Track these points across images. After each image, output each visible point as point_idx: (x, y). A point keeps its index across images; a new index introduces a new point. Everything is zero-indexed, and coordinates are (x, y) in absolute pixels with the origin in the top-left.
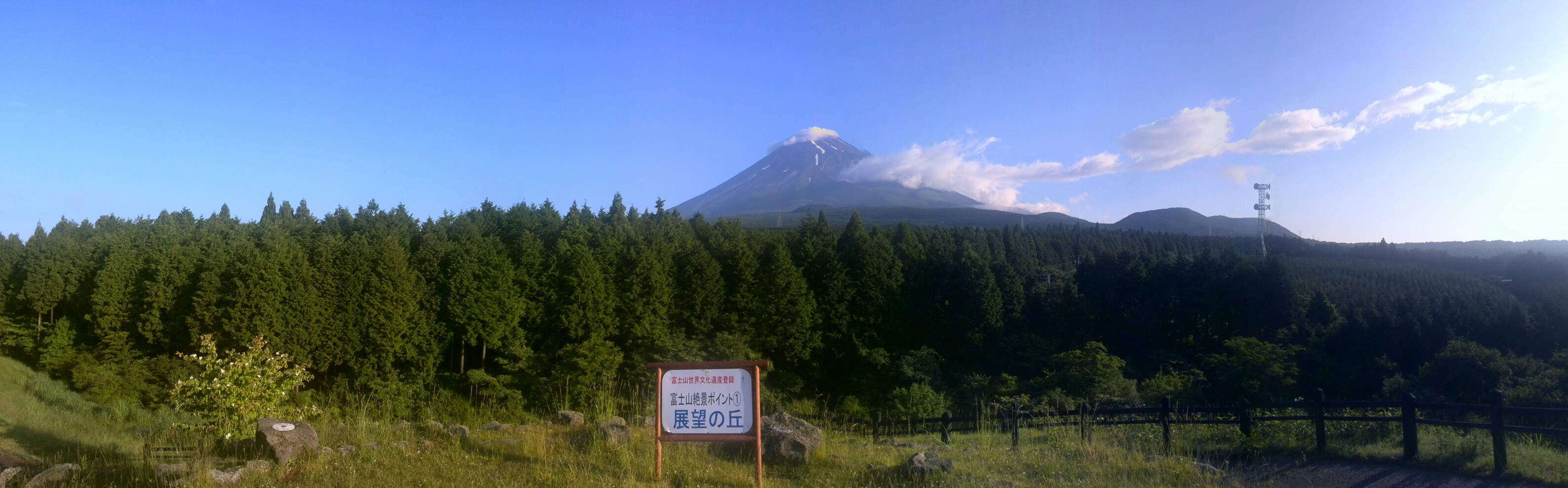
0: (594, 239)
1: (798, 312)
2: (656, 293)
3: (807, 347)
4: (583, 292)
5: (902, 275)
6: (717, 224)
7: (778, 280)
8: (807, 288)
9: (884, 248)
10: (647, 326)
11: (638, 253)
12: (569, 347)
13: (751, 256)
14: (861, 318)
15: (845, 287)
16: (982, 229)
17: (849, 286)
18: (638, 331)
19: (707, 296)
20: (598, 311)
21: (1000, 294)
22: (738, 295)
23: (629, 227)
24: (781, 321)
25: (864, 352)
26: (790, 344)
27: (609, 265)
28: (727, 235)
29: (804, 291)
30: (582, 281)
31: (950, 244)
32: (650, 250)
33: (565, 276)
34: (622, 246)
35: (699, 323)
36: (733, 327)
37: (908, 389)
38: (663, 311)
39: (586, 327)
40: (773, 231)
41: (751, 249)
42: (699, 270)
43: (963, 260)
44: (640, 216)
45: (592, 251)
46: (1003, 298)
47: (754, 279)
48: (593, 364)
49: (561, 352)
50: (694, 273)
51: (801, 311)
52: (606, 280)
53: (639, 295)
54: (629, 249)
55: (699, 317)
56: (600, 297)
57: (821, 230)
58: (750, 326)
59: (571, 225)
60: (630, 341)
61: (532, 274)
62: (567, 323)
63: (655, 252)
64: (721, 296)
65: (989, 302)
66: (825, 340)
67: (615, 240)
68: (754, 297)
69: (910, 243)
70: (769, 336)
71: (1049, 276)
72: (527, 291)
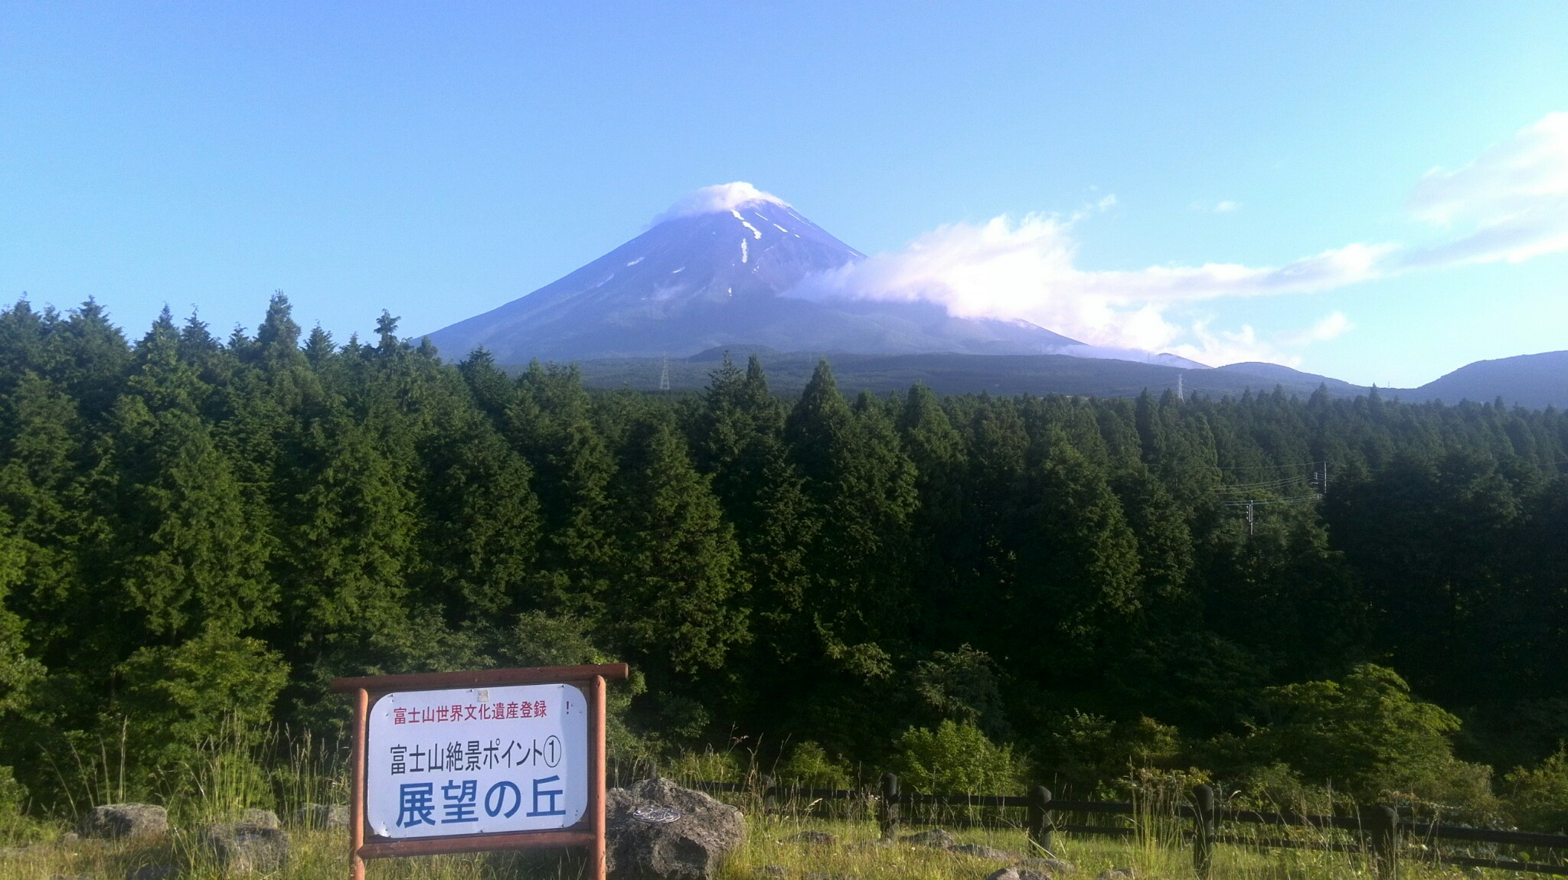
0: (216, 398)
1: (701, 567)
2: (376, 527)
3: (718, 640)
4: (186, 524)
5: (915, 492)
6: (525, 376)
7: (660, 501)
8: (721, 518)
9: (881, 438)
10: (352, 602)
11: (330, 434)
12: (145, 655)
13: (601, 448)
14: (833, 581)
15: (801, 516)
17: (808, 514)
18: (328, 613)
19: (499, 533)
20: (225, 569)
21: (1135, 542)
22: (571, 532)
23: (310, 375)
24: (663, 587)
25: (837, 652)
26: (682, 634)
27: (255, 460)
28: (548, 400)
29: (713, 524)
30: (183, 497)
31: (1014, 432)
32: (361, 428)
33: (138, 486)
34: (290, 418)
35: (476, 592)
36: (558, 601)
37: (934, 731)
38: (391, 567)
39: (194, 608)
40: (649, 395)
41: (601, 433)
42: (481, 477)
43: (1049, 465)
44: (337, 350)
45: (210, 427)
46: (1141, 550)
47: (606, 498)
48: (208, 694)
49: (123, 668)
50: (468, 483)
51: (707, 565)
52: (247, 495)
53: (331, 531)
54: (307, 426)
55: (479, 580)
56: (231, 537)
57: (752, 397)
58: (596, 597)
59: (155, 363)
60: (309, 637)
61: (44, 481)
62: (140, 598)
63: (374, 434)
64: (530, 534)
65: (1108, 558)
66: (757, 625)
67: (271, 403)
68: (607, 535)
69: (935, 428)
70: (636, 619)
71: (1250, 507)
72: (29, 520)
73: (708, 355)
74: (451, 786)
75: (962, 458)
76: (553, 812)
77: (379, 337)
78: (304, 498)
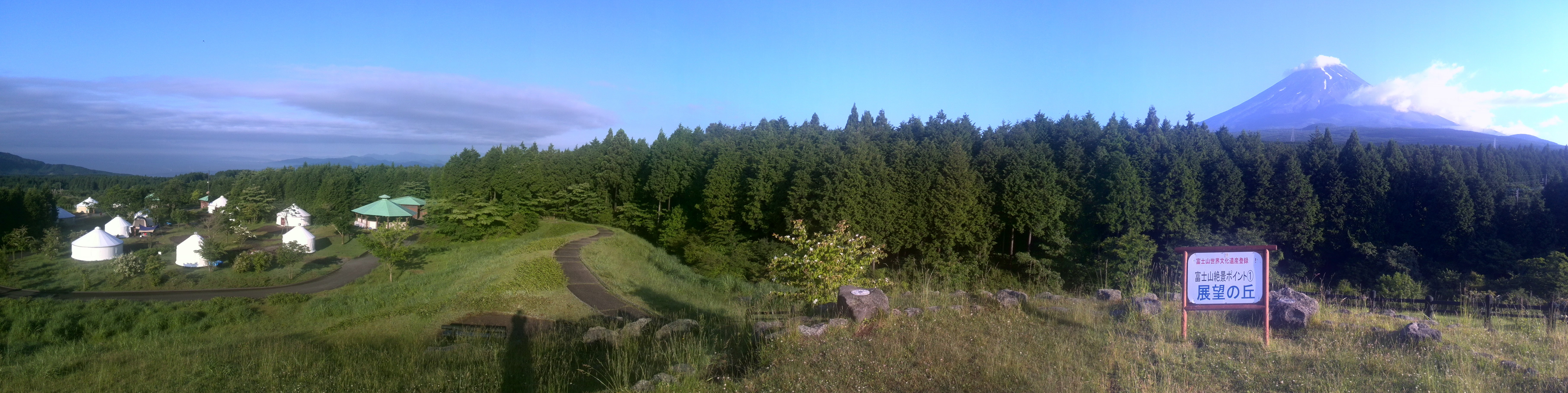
0: (1131, 147)
1: (1305, 212)
2: (1186, 195)
3: (1311, 240)
4: (1118, 193)
5: (1389, 183)
6: (1240, 136)
7: (1290, 185)
8: (1314, 193)
9: (1376, 161)
10: (1178, 222)
11: (1170, 160)
12: (1109, 240)
13: (1268, 165)
14: (1355, 218)
15: (1344, 193)
16: (1457, 147)
17: (1346, 192)
18: (1170, 226)
19: (1230, 198)
20: (1135, 209)
21: (1473, 204)
22: (1257, 197)
23: (1163, 137)
24: (1291, 220)
25: (1356, 245)
26: (1297, 237)
27: (1144, 170)
28: (1248, 146)
29: (1310, 195)
30: (1119, 183)
32: (1181, 157)
33: (1103, 179)
34: (1157, 153)
35: (1222, 220)
36: (1251, 224)
37: (1392, 276)
38: (1192, 210)
39: (1125, 223)
40: (1287, 144)
41: (1268, 159)
42: (1224, 176)
43: (1441, 173)
44: (1172, 127)
46: (1475, 207)
47: (1270, 184)
48: (1131, 254)
49: (1102, 244)
50: (1219, 178)
51: (1307, 211)
52: (1142, 182)
53: (1171, 196)
54: (1162, 156)
55: (1223, 215)
56: (1137, 198)
57: (1326, 145)
58: (1265, 222)
59: (1110, 134)
60: (1164, 235)
61: (1073, 176)
62: (1103, 219)
63: (1186, 160)
64: (1241, 198)
65: (1462, 210)
66: (1326, 234)
67: (1150, 148)
68: (1270, 199)
69: (1397, 158)
70: (1280, 231)
71: (1517, 191)
72: (1067, 190)
73: (1310, 127)
74: (1216, 287)
75: (1407, 170)
76: (1250, 297)
77: (1187, 122)
78: (1162, 184)
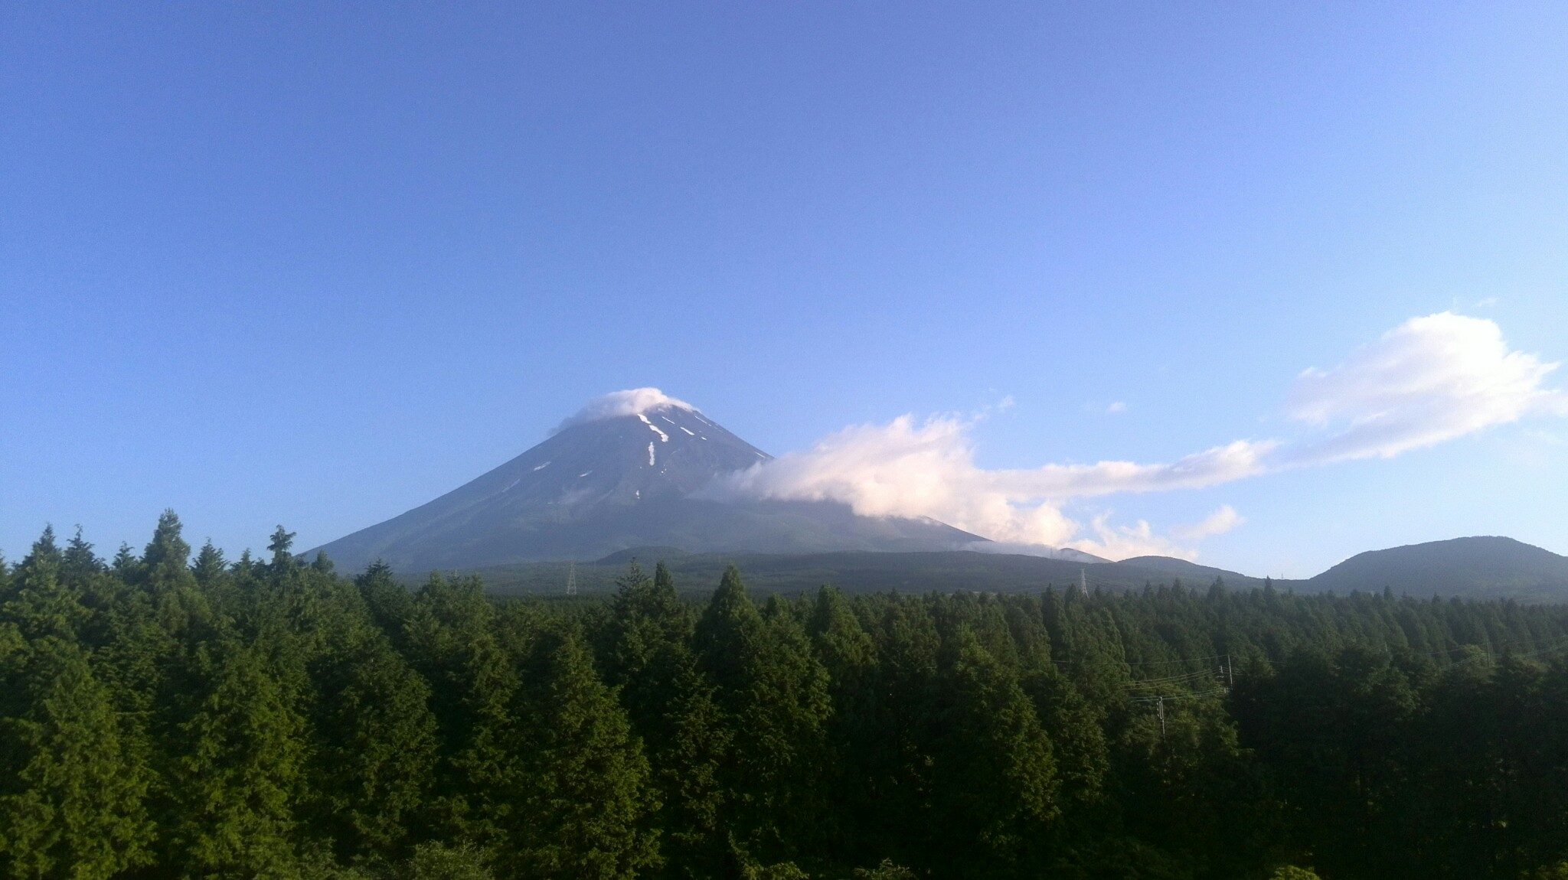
0: (97, 623)
1: (610, 786)
2: (263, 755)
3: (627, 865)
5: (828, 698)
6: (425, 589)
7: (565, 716)
8: (630, 732)
9: (791, 642)
10: (235, 838)
11: (217, 658)
13: (504, 662)
14: (747, 796)
15: (712, 728)
17: (719, 725)
18: (208, 851)
19: (394, 758)
20: (98, 806)
21: (1050, 745)
22: (471, 753)
23: (198, 596)
24: (570, 809)
26: (589, 861)
27: (136, 688)
28: (449, 613)
29: (622, 739)
30: (56, 730)
31: (925, 631)
32: (250, 651)
33: (7, 719)
34: (175, 641)
35: (368, 823)
36: (456, 830)
38: (278, 799)
39: (62, 850)
40: (555, 602)
41: (504, 646)
42: (376, 698)
43: (960, 667)
44: (227, 568)
45: (89, 654)
46: (1056, 753)
47: (508, 716)
50: (364, 702)
51: (615, 784)
52: (125, 726)
53: (214, 761)
54: (192, 649)
55: (372, 810)
56: (106, 771)
57: (660, 604)
58: (497, 824)
59: (33, 588)
63: (263, 656)
64: (427, 757)
65: (1025, 762)
66: (669, 847)
67: (155, 627)
68: (510, 755)
69: (845, 630)
70: (540, 846)
71: (1160, 704)
73: (615, 560)
75: (872, 661)
77: (272, 554)
78: (187, 727)
